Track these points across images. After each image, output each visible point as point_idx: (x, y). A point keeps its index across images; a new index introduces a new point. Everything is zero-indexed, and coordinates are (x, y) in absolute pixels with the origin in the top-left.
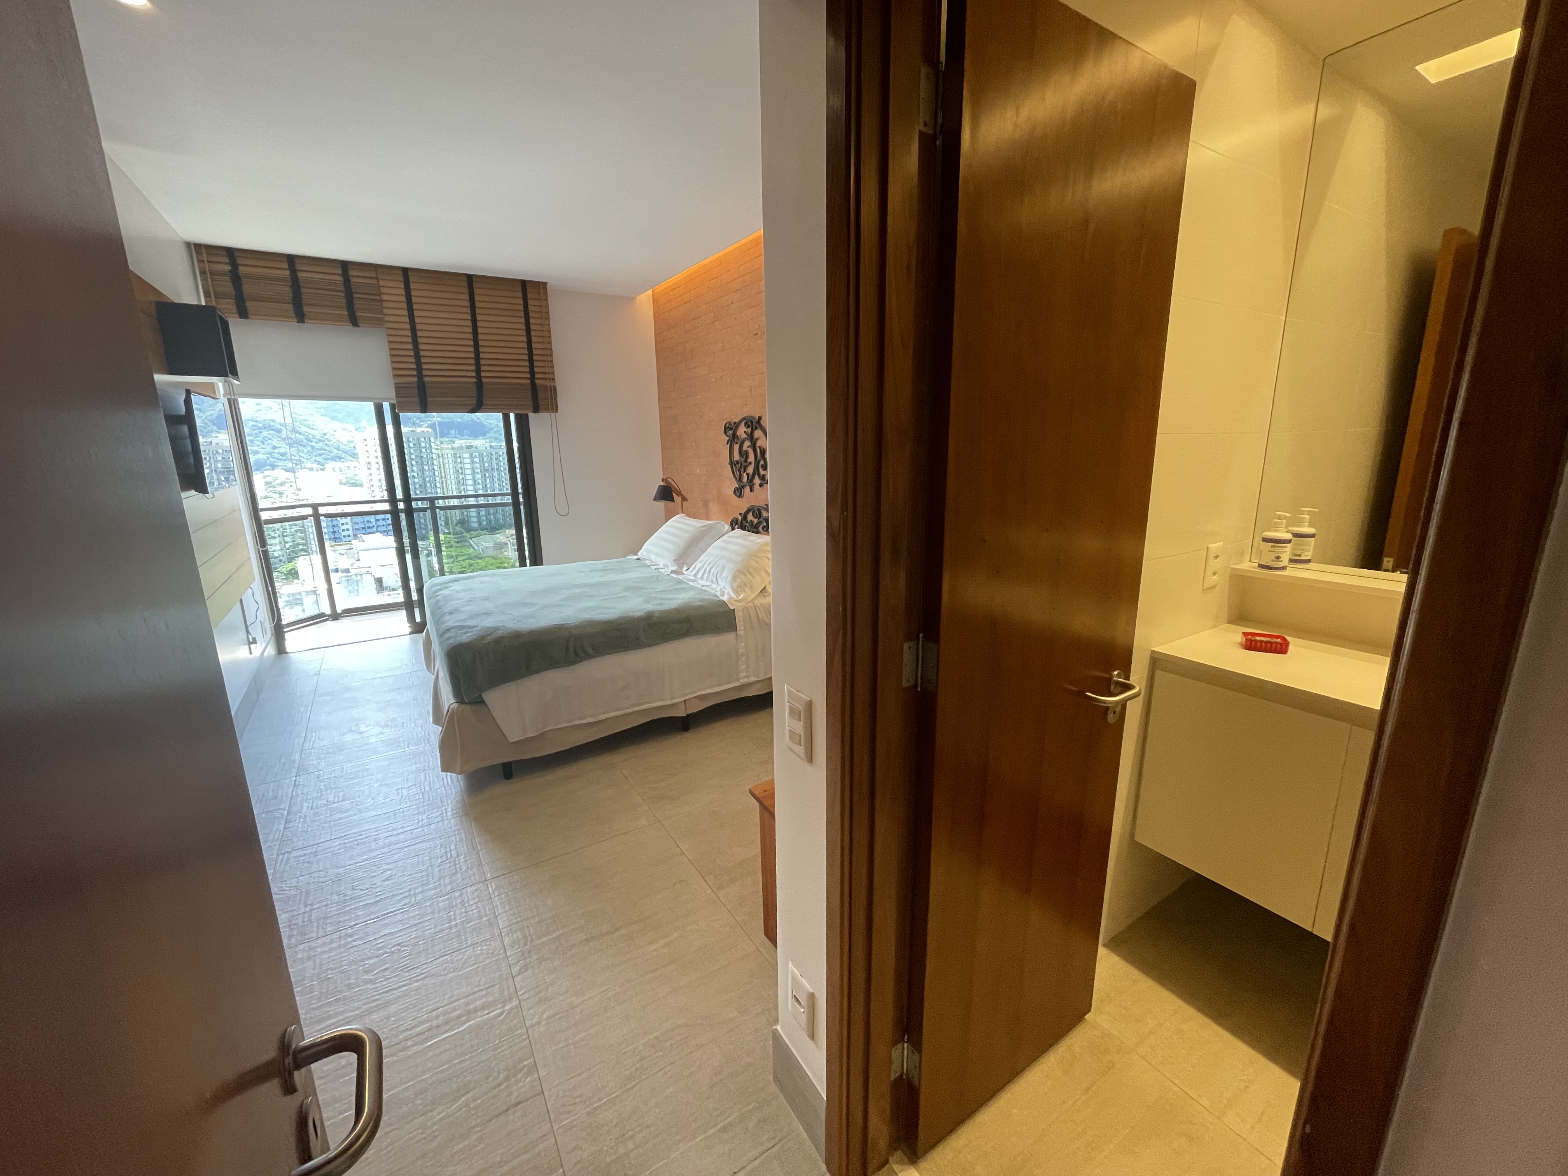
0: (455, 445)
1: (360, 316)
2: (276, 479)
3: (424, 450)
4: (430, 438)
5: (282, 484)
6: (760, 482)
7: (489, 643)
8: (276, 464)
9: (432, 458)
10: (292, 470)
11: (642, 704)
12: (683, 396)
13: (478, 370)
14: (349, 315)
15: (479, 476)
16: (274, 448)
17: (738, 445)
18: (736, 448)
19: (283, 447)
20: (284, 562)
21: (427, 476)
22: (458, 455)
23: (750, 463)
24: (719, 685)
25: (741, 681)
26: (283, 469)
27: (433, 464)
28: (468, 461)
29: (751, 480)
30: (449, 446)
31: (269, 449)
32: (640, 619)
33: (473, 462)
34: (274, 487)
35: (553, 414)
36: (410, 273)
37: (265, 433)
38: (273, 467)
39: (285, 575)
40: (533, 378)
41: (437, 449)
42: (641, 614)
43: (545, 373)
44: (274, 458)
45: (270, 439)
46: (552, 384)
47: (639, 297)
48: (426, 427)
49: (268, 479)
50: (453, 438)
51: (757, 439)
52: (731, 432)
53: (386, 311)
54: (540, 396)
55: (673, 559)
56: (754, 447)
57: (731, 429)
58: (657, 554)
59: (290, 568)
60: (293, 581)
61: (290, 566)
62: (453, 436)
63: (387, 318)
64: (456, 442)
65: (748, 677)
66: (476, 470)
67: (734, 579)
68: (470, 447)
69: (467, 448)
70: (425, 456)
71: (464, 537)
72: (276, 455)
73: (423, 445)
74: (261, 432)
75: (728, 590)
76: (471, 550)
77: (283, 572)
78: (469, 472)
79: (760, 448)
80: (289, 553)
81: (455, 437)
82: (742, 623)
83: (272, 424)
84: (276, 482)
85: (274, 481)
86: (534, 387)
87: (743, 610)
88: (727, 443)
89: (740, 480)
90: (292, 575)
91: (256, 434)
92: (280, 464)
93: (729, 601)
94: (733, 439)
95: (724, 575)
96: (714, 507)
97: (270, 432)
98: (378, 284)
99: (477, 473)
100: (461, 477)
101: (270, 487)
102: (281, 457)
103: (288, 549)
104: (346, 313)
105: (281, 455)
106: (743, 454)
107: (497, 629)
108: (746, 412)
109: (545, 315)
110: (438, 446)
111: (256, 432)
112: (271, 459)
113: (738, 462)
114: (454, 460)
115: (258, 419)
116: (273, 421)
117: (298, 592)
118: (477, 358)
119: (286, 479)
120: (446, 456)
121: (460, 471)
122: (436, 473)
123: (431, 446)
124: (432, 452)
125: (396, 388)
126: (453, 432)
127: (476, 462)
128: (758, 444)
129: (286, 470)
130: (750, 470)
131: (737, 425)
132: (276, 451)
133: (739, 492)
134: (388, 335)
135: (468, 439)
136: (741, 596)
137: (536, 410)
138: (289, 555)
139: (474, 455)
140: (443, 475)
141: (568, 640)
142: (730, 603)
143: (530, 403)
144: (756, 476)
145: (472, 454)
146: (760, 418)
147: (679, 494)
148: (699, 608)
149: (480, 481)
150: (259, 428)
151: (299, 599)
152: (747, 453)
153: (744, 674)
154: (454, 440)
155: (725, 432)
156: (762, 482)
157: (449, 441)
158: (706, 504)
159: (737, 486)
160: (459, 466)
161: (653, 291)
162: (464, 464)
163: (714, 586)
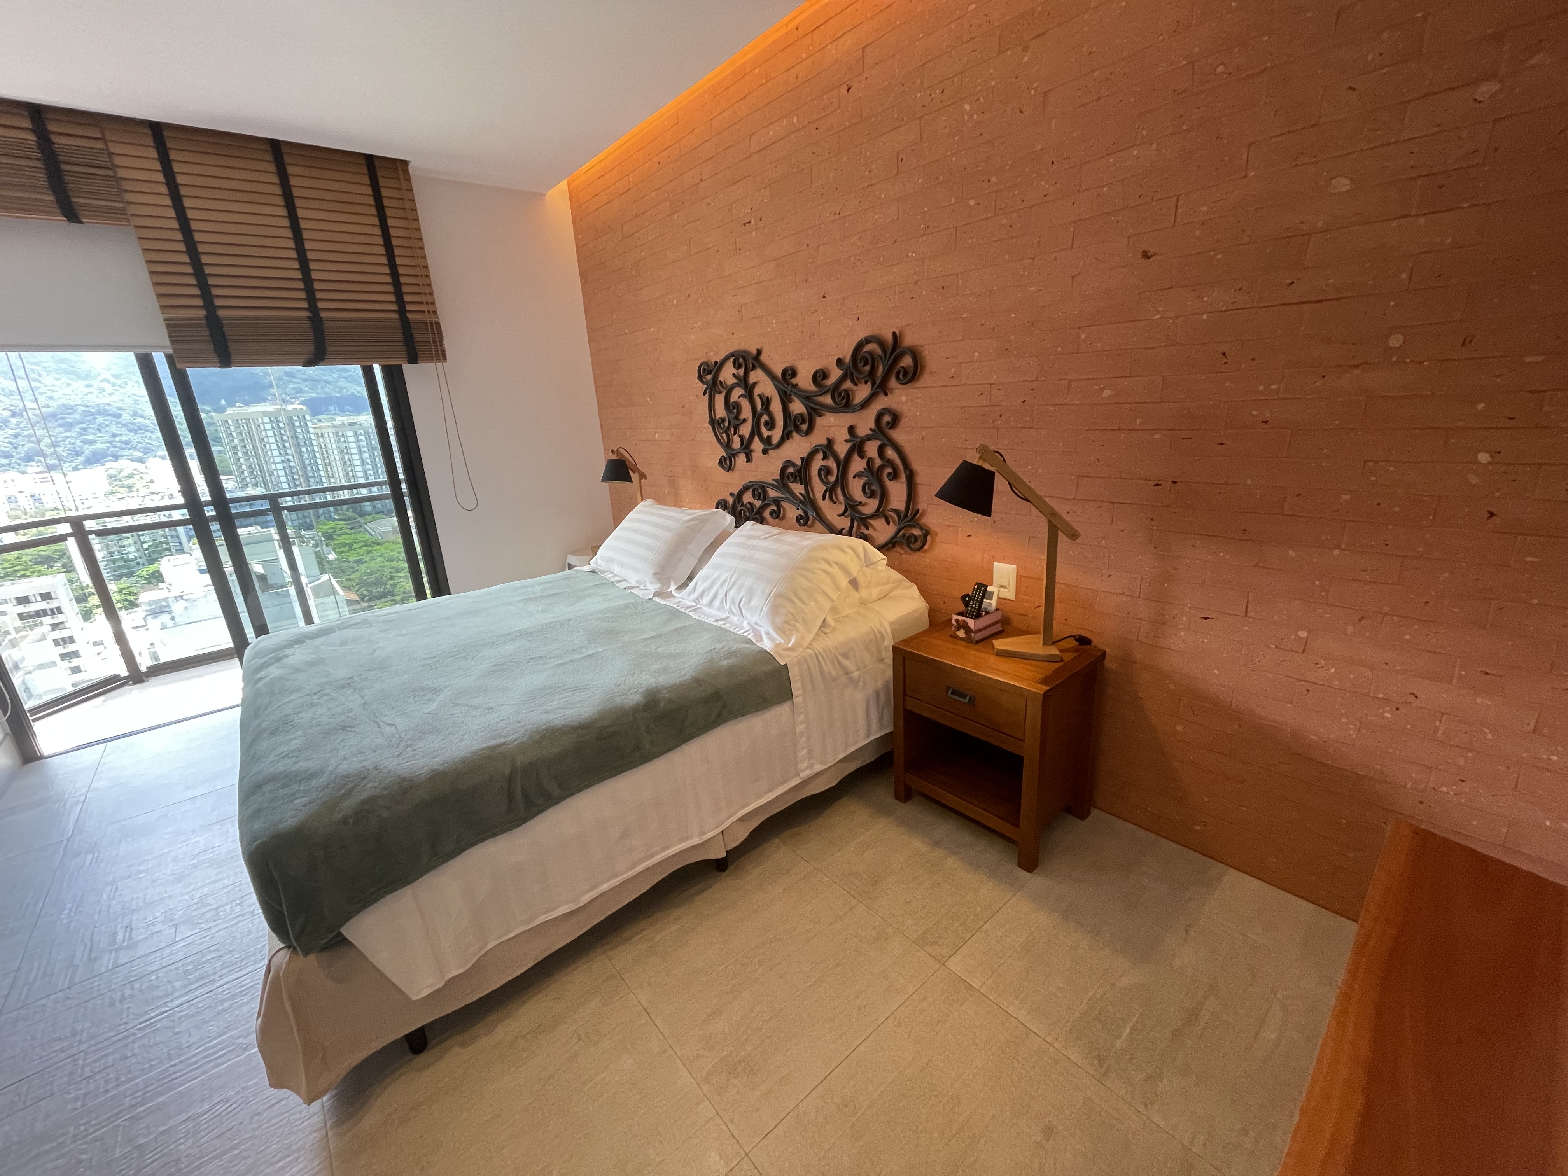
0: (336, 423)
1: (80, 205)
2: (121, 471)
3: (299, 430)
4: (304, 416)
5: (130, 476)
6: (763, 447)
7: (345, 821)
8: (119, 453)
9: (310, 438)
10: (141, 461)
11: (652, 855)
12: (627, 331)
13: (311, 299)
14: (58, 201)
15: (366, 455)
16: (114, 435)
17: (722, 396)
18: (720, 399)
19: (126, 435)
20: (143, 565)
21: (306, 459)
22: (340, 434)
23: (744, 420)
24: (770, 790)
25: (802, 775)
26: (128, 459)
27: (312, 444)
28: (352, 439)
29: (746, 447)
30: (329, 424)
31: (108, 437)
32: (635, 710)
33: (358, 441)
34: (120, 480)
35: (439, 365)
36: (166, 133)
37: (100, 419)
38: (116, 458)
39: (146, 579)
40: (402, 311)
41: (314, 428)
42: (635, 698)
43: (422, 303)
44: (115, 447)
45: (107, 425)
46: (434, 320)
47: (548, 193)
48: (299, 404)
49: (111, 472)
50: (333, 414)
51: (755, 384)
52: (709, 377)
53: (129, 197)
54: (418, 337)
55: (654, 572)
56: (749, 395)
57: (710, 372)
58: (622, 565)
59: (152, 570)
60: (157, 585)
61: (152, 568)
62: (333, 412)
63: (132, 209)
64: (337, 419)
65: (811, 766)
66: (363, 449)
67: (775, 610)
68: (352, 424)
69: (350, 425)
70: (301, 437)
71: (358, 522)
72: (119, 444)
73: (297, 424)
74: (95, 418)
75: (765, 627)
76: (368, 536)
77: (143, 576)
78: (355, 451)
79: (759, 395)
80: (149, 554)
81: (336, 414)
82: (799, 685)
83: (107, 408)
84: (122, 474)
85: (119, 473)
86: (406, 326)
87: (799, 662)
88: (704, 394)
89: (728, 446)
90: (156, 578)
91: (89, 421)
92: (124, 454)
93: (777, 653)
94: (713, 387)
95: (754, 603)
96: (687, 487)
97: (106, 418)
98: (108, 149)
99: (365, 452)
100: (347, 457)
101: (115, 480)
102: (124, 446)
103: (147, 549)
104: (52, 198)
105: (125, 444)
106: (732, 408)
107: (362, 776)
108: (736, 345)
109: (411, 215)
110: (316, 424)
111: (89, 418)
112: (111, 449)
113: (723, 420)
114: (337, 439)
115: (90, 404)
116: (109, 404)
117: (163, 598)
118: (307, 280)
119: (134, 470)
120: (327, 436)
121: (345, 451)
122: (318, 455)
123: (307, 426)
124: (309, 432)
125: (168, 326)
126: (332, 408)
127: (361, 440)
128: (757, 391)
129: (132, 460)
130: (746, 430)
131: (719, 366)
132: (117, 439)
133: (727, 463)
134: (140, 238)
135: (350, 415)
136: (793, 640)
137: (413, 359)
138: (150, 556)
139: (359, 432)
140: (326, 456)
141: (510, 780)
142: (781, 656)
143: (401, 347)
144: (756, 439)
145: (356, 432)
146: (759, 352)
147: (636, 469)
148: (730, 672)
149: (369, 461)
150: (92, 414)
151: (165, 606)
152: (738, 406)
153: (806, 764)
154: (333, 417)
155: (700, 377)
156: (767, 447)
157: (330, 418)
158: (672, 481)
159: (725, 454)
160: (343, 445)
161: (569, 185)
162: (349, 442)
163: (735, 619)
